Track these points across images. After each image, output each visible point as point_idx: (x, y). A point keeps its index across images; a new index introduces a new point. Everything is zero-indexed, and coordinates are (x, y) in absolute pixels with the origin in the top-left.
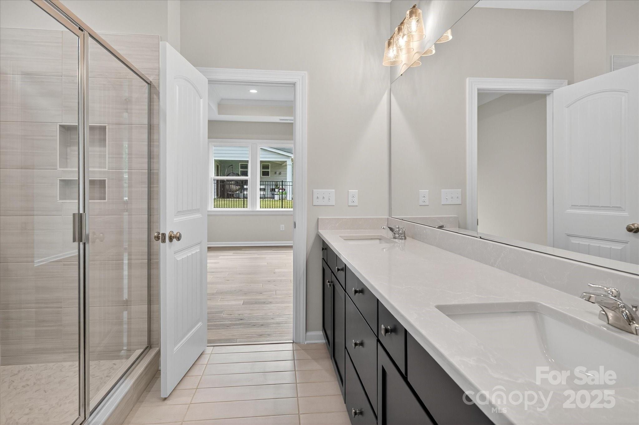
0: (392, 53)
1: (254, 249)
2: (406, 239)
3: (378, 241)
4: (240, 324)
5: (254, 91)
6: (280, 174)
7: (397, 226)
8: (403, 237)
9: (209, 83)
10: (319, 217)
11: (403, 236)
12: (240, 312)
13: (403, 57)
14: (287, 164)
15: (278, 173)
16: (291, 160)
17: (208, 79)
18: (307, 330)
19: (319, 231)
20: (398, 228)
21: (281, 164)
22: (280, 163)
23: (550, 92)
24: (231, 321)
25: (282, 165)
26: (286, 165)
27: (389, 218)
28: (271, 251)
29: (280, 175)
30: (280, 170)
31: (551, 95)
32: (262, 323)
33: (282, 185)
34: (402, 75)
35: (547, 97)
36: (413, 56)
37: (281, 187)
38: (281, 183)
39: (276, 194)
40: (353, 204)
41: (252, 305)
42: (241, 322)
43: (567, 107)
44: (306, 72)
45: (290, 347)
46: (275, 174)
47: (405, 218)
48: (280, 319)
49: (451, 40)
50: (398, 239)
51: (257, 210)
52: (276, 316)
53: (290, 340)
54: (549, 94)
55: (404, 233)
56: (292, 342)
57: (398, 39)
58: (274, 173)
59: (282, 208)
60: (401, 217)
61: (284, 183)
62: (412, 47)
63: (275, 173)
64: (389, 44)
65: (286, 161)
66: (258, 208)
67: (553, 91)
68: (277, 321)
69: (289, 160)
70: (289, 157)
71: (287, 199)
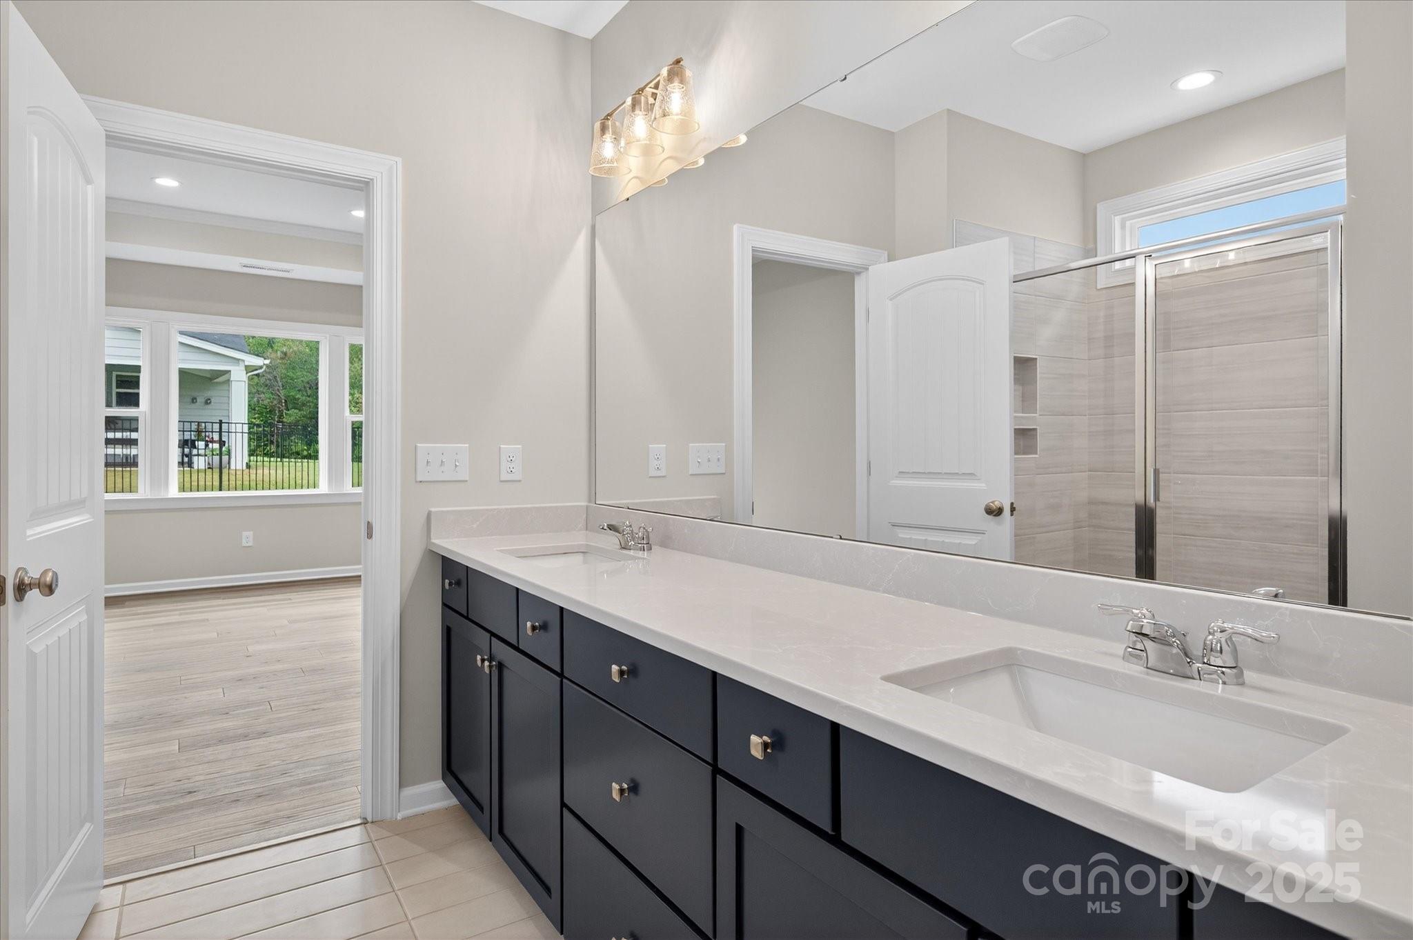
0: (608, 149)
1: (166, 600)
2: (651, 549)
3: (580, 557)
4: (191, 806)
5: (167, 182)
6: (208, 402)
7: (628, 523)
8: (645, 546)
9: (107, 144)
10: (433, 509)
11: (646, 544)
12: (179, 774)
13: (633, 162)
14: (231, 379)
15: (200, 400)
16: (244, 368)
17: (106, 131)
18: (401, 785)
19: (434, 541)
20: (631, 526)
21: (211, 379)
22: (209, 376)
23: (859, 270)
24: (158, 802)
25: (215, 381)
26: (228, 382)
27: (590, 504)
28: (220, 602)
29: (209, 406)
30: (208, 394)
31: (863, 275)
32: (258, 791)
33: (220, 432)
34: (628, 199)
35: (856, 280)
36: (660, 165)
37: (216, 437)
38: (216, 427)
39: (195, 455)
40: (510, 477)
41: (211, 749)
42: (189, 799)
43: (891, 300)
44: (399, 160)
45: (354, 836)
46: (193, 402)
47: (636, 504)
48: (307, 770)
49: (743, 145)
50: (634, 550)
51: (169, 497)
52: (292, 766)
53: (355, 818)
54: (859, 273)
55: (648, 538)
56: (359, 821)
57: (632, 123)
58: (189, 400)
59: (220, 490)
60: (625, 501)
61: (225, 427)
62: (658, 143)
63: (194, 400)
64: (604, 129)
65: (230, 371)
66: (173, 491)
67: (867, 269)
68: (301, 777)
69: (237, 368)
70: (239, 360)
71: (233, 467)
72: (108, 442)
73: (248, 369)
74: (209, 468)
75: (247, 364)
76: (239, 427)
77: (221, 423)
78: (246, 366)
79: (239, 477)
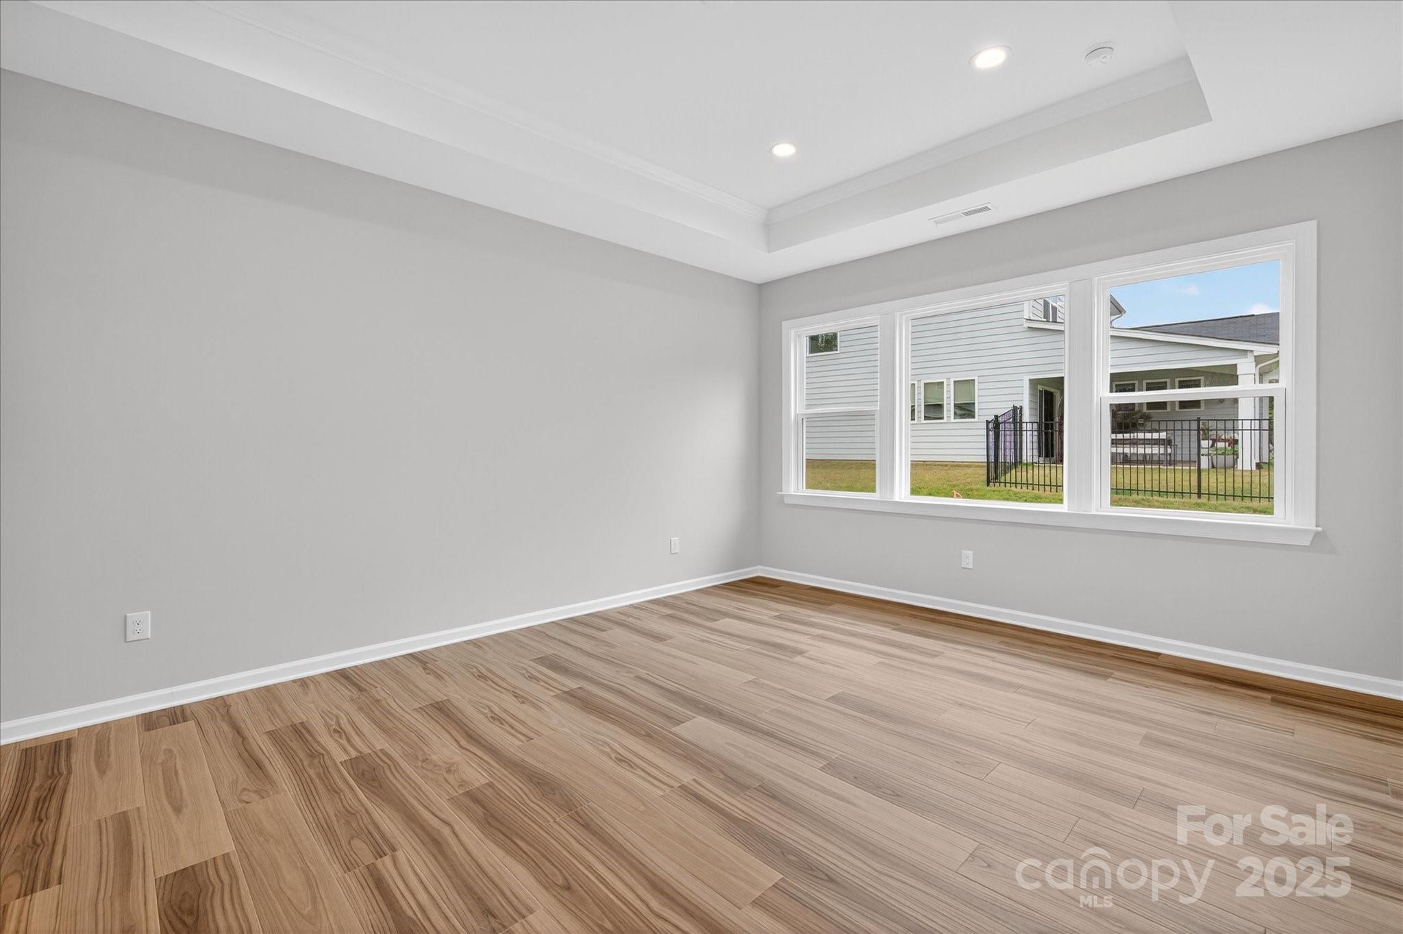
16: (1253, 360)
65: (1236, 365)
69: (1244, 360)
70: (1246, 351)
71: (1240, 467)
72: (1115, 442)
73: (1258, 359)
74: (1213, 467)
75: (1256, 354)
76: (1247, 425)
77: (1198, 420)
78: (1255, 356)
79: (1247, 479)
